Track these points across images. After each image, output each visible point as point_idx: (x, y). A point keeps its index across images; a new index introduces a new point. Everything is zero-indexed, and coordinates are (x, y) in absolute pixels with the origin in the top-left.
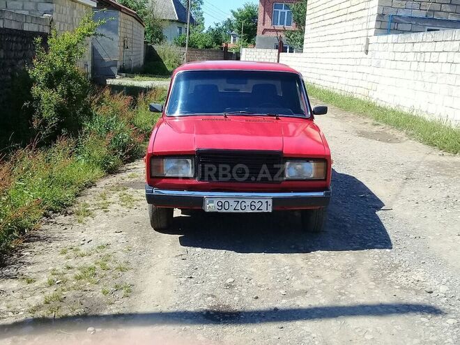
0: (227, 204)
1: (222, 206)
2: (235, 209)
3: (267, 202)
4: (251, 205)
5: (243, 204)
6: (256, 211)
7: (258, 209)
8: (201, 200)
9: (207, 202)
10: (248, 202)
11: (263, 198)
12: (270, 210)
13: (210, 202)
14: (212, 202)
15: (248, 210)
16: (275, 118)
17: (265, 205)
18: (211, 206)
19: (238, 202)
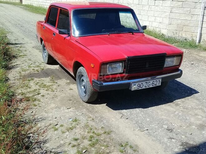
0: (142, 85)
1: (139, 86)
2: (145, 87)
5: (149, 83)
6: (154, 86)
8: (129, 85)
9: (133, 85)
10: (151, 82)
11: (158, 78)
12: (160, 85)
13: (134, 85)
15: (151, 86)
16: (131, 34)
17: (158, 82)
18: (134, 87)
19: (147, 83)
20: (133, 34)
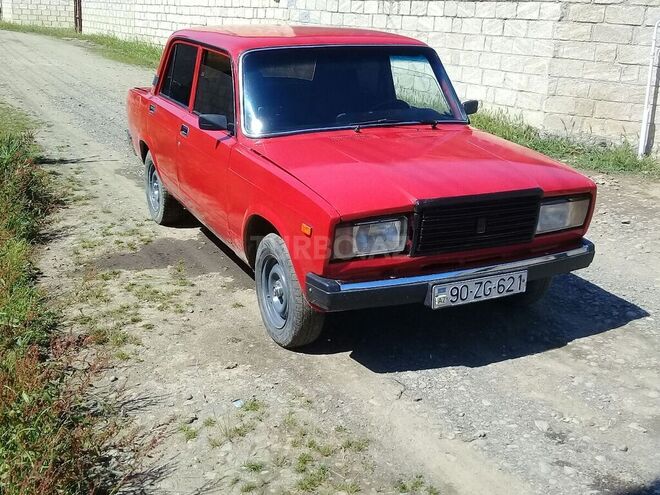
0: (465, 290)
1: (457, 295)
2: (476, 297)
3: (520, 277)
4: (499, 286)
5: (489, 286)
6: (505, 294)
7: (508, 291)
8: (424, 290)
9: (436, 292)
10: (495, 281)
11: (515, 270)
12: (524, 290)
13: (440, 291)
14: (444, 290)
15: (495, 295)
17: (517, 281)
18: (440, 299)
19: (481, 283)
20: (434, 128)
